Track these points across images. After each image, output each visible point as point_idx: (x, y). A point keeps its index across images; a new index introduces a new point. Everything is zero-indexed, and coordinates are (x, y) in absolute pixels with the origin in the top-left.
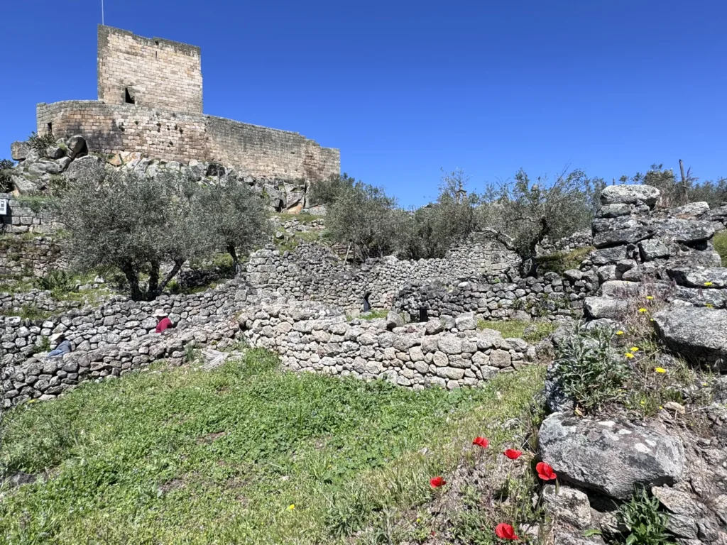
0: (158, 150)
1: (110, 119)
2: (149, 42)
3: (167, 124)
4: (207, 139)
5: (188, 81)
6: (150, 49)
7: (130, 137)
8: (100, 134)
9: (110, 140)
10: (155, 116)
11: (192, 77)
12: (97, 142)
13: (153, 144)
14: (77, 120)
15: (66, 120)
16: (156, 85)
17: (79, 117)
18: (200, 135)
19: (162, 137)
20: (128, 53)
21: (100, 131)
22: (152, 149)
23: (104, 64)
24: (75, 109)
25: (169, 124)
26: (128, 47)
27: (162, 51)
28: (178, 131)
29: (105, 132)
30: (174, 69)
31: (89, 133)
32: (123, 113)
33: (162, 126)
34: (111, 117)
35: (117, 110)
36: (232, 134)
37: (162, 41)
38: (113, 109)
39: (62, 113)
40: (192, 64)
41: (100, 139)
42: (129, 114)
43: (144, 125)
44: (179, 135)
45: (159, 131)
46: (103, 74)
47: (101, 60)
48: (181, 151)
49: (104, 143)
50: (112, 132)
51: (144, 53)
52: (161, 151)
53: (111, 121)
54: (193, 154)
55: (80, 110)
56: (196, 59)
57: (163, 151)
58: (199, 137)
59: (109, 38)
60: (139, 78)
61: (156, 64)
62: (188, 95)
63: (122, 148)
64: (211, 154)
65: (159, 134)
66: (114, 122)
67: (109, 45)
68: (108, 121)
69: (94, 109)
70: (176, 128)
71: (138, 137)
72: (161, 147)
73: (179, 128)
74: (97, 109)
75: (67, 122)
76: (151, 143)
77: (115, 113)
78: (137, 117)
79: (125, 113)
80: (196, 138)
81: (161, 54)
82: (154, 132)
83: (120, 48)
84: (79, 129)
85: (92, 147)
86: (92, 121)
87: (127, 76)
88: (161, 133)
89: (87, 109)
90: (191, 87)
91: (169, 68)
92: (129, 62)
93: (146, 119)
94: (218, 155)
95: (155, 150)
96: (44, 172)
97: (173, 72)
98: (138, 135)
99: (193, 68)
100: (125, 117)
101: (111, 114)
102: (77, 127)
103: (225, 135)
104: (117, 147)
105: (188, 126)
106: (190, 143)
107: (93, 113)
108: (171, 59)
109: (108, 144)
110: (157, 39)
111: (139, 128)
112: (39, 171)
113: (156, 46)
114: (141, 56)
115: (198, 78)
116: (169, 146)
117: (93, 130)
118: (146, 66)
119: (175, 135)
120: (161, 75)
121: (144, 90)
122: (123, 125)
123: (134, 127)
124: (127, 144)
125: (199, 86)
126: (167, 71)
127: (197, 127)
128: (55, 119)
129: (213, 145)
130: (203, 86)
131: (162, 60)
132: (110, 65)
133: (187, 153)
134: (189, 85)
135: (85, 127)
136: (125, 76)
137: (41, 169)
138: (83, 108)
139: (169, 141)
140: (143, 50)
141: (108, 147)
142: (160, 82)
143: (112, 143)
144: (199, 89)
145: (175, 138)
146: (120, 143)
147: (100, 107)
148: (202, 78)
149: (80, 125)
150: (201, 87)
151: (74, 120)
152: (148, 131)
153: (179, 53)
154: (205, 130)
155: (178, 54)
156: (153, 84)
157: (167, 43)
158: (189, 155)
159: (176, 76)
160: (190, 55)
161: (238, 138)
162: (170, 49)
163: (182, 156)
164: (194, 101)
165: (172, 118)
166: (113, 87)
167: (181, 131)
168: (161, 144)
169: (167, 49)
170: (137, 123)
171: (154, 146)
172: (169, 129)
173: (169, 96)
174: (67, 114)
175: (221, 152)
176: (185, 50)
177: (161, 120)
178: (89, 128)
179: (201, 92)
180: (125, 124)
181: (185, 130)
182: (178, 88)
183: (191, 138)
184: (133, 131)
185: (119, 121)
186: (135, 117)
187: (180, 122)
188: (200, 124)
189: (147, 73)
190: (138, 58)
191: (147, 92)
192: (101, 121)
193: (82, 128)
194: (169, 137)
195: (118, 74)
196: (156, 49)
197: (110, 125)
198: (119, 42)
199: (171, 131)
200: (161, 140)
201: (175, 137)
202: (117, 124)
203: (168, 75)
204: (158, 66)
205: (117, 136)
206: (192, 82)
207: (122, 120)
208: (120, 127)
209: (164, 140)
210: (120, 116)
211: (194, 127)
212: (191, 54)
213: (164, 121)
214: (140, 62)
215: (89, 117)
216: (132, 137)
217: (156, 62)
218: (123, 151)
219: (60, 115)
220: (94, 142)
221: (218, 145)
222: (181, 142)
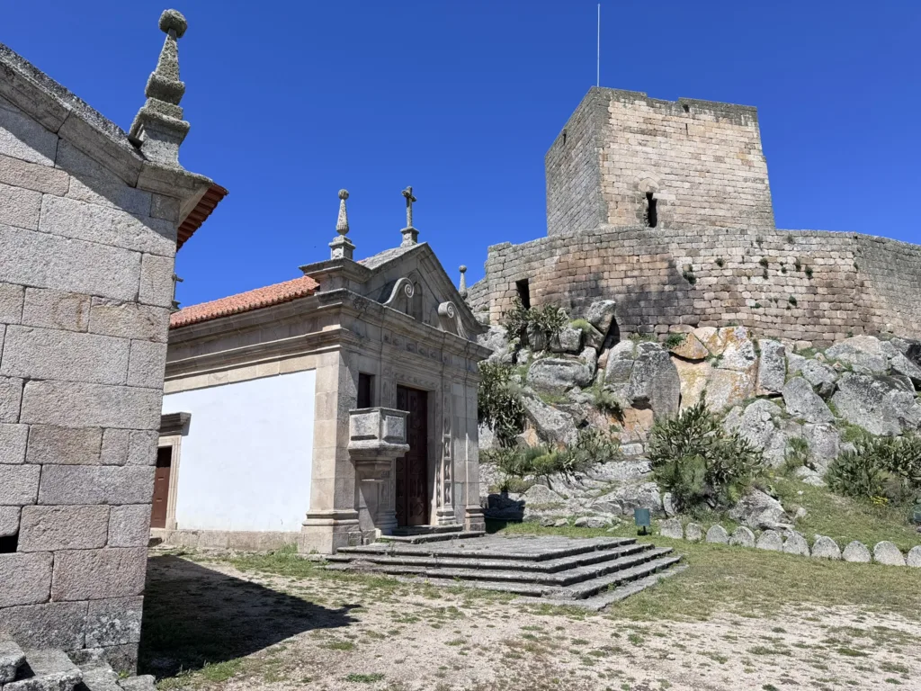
0: (769, 319)
1: (663, 260)
2: (673, 108)
3: (780, 260)
4: (862, 285)
5: (744, 174)
6: (677, 120)
7: (706, 296)
8: (643, 293)
9: (663, 303)
10: (755, 245)
11: (749, 164)
12: (637, 311)
13: (758, 306)
14: (593, 269)
15: (566, 271)
16: (691, 188)
17: (596, 261)
18: (847, 279)
19: (774, 288)
20: (643, 132)
21: (642, 287)
22: (757, 317)
23: (605, 158)
24: (587, 247)
25: (783, 260)
26: (642, 120)
27: (696, 122)
28: (803, 274)
29: (653, 288)
30: (719, 154)
31: (619, 293)
32: (688, 246)
33: (770, 264)
34: (665, 256)
35: (676, 240)
36: (899, 271)
37: (693, 103)
38: (667, 240)
39: (556, 258)
40: (747, 140)
41: (642, 304)
42: (702, 245)
43: (736, 265)
44: (806, 282)
45: (765, 277)
46: (606, 177)
47: (601, 151)
48: (814, 317)
49: (652, 311)
50: (667, 288)
51: (667, 129)
52: (775, 320)
53: (666, 265)
54: (840, 322)
55: (598, 249)
56: (752, 129)
57: (779, 320)
58: (846, 283)
59: (610, 109)
60: (663, 176)
61: (688, 148)
62: (747, 200)
63: (693, 319)
64: (875, 319)
65: (766, 282)
66: (672, 266)
67: (611, 121)
68: (659, 265)
69: (626, 243)
70: (798, 267)
71: (726, 295)
72: (773, 311)
73: (803, 268)
74: (634, 242)
75: (570, 274)
76: (753, 303)
77: (674, 246)
78: (720, 251)
79: (694, 245)
80: (841, 284)
81: (695, 127)
82: (757, 280)
83: (630, 124)
84: (597, 287)
85: (628, 323)
86: (623, 267)
87: (644, 175)
88: (771, 280)
89: (612, 244)
90: (749, 184)
91: (709, 152)
92: (645, 149)
93: (738, 252)
94: (886, 320)
95: (764, 318)
96: (569, 384)
97: (719, 159)
98: (726, 289)
99: (749, 147)
100: (693, 253)
101: (665, 250)
102: (593, 284)
103: (889, 275)
104: (681, 319)
105: (820, 261)
106: (830, 297)
107: (625, 251)
108: (712, 135)
109: (662, 313)
110: (686, 101)
111: (726, 273)
112: (558, 383)
113: (684, 114)
114: (663, 135)
115: (760, 167)
116: (788, 308)
117: (628, 286)
118: (673, 153)
119: (798, 282)
120: (699, 167)
121: (672, 198)
122: (691, 270)
123: (714, 273)
124: (703, 310)
125: (763, 181)
126: (708, 158)
127: (840, 261)
128: (537, 272)
129: (874, 299)
130: (770, 179)
131: (697, 139)
132: (616, 158)
133: (828, 321)
134: (746, 180)
135: (611, 283)
136: (640, 176)
137: (563, 378)
138: (604, 244)
139: (788, 297)
140: (665, 123)
141: (661, 320)
142: (697, 180)
143: (670, 310)
144: (761, 186)
145: (799, 289)
146: (689, 309)
147: (639, 237)
148: (765, 164)
149: (598, 277)
150: (767, 182)
151: (586, 270)
152: (744, 279)
153: (724, 122)
154: (856, 266)
155: (722, 125)
156: (687, 185)
157: (702, 106)
158: (832, 324)
159: (723, 165)
160: (740, 124)
161: (910, 277)
162: (708, 117)
163: (817, 328)
164: (757, 211)
165: (787, 247)
166: (623, 198)
167: (809, 273)
168: (774, 303)
169: (702, 116)
170: (720, 263)
171: (761, 310)
172: (784, 271)
173: (715, 205)
174: (570, 258)
175: (890, 313)
176: (731, 115)
177: (766, 252)
178: (618, 282)
179: (768, 192)
180: (695, 268)
181: (816, 269)
182: (729, 189)
183: (829, 286)
184: (713, 280)
185: (682, 262)
186: (715, 251)
187: (805, 254)
188: (843, 255)
189: (676, 165)
190: (659, 138)
191: (678, 202)
192: (644, 266)
193: (603, 283)
194: (786, 288)
195: (629, 172)
196: (685, 119)
197: (663, 272)
198: (628, 113)
199: (789, 273)
200: (773, 295)
201: (797, 286)
202: (680, 270)
203: (711, 165)
204: (692, 150)
205: (680, 294)
206: (750, 175)
207: (689, 260)
208: (685, 276)
209: (777, 295)
210: (684, 252)
211: (832, 262)
212: (743, 122)
213: (773, 253)
214: (663, 146)
215: (617, 260)
216: (712, 295)
217: (689, 143)
218: (695, 326)
219: (551, 262)
220: (630, 311)
221: (883, 298)
222: (811, 297)
